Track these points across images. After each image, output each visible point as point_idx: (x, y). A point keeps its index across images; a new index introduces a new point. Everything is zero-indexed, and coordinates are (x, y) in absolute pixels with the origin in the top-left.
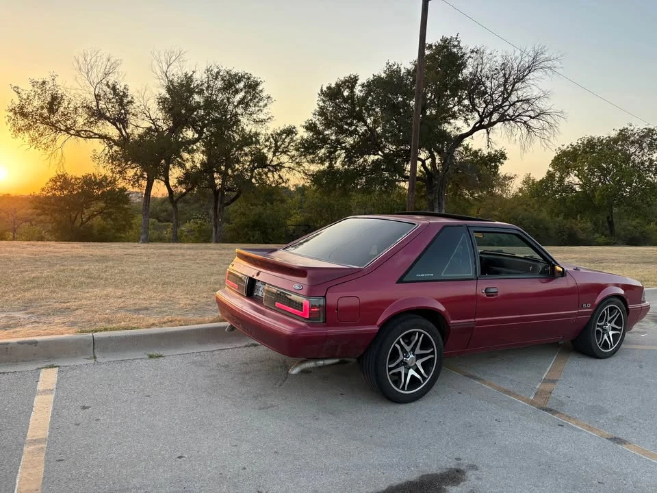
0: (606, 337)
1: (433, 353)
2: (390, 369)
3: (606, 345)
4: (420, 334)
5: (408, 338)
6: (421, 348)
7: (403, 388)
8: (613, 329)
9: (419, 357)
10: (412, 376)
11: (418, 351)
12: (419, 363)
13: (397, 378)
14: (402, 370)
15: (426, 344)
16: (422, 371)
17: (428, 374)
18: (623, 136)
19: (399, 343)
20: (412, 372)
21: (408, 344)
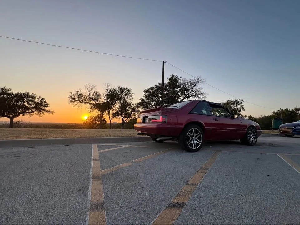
0: (252, 139)
1: (200, 134)
2: (189, 143)
3: (252, 141)
4: (194, 129)
5: (191, 132)
6: (196, 134)
7: (194, 147)
8: (253, 136)
9: (196, 136)
10: (196, 143)
11: (195, 135)
12: (197, 138)
13: (191, 145)
14: (192, 142)
15: (197, 132)
16: (199, 140)
17: (200, 141)
18: (229, 102)
19: (189, 134)
20: (195, 142)
21: (192, 133)
